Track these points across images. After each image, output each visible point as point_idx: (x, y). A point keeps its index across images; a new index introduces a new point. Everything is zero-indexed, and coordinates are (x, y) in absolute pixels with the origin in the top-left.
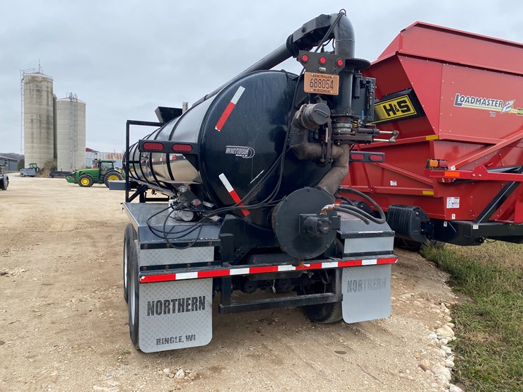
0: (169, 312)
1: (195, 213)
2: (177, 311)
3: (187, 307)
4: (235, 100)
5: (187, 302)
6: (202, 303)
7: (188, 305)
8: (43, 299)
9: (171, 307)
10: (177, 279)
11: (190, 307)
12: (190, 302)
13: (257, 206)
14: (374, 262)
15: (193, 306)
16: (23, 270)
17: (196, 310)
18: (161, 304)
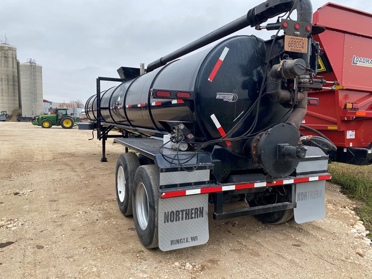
0: (179, 220)
1: (189, 146)
2: (184, 218)
3: (191, 215)
4: (222, 58)
5: (191, 211)
6: (202, 213)
7: (192, 214)
8: (55, 212)
9: (180, 216)
10: (187, 194)
11: (193, 216)
12: (193, 211)
13: (238, 138)
14: (317, 178)
15: (195, 215)
16: (30, 190)
17: (198, 217)
18: (174, 214)
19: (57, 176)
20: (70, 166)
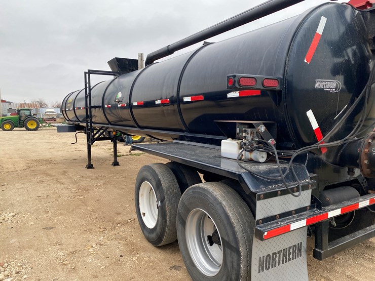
0: (275, 266)
1: (268, 155)
2: (281, 262)
3: (289, 256)
4: (320, 30)
5: (289, 251)
6: (300, 250)
8: (58, 247)
9: (277, 259)
10: (291, 229)
11: (291, 256)
12: (291, 251)
15: (293, 255)
16: (12, 214)
18: (270, 258)
19: (41, 190)
20: (52, 176)
